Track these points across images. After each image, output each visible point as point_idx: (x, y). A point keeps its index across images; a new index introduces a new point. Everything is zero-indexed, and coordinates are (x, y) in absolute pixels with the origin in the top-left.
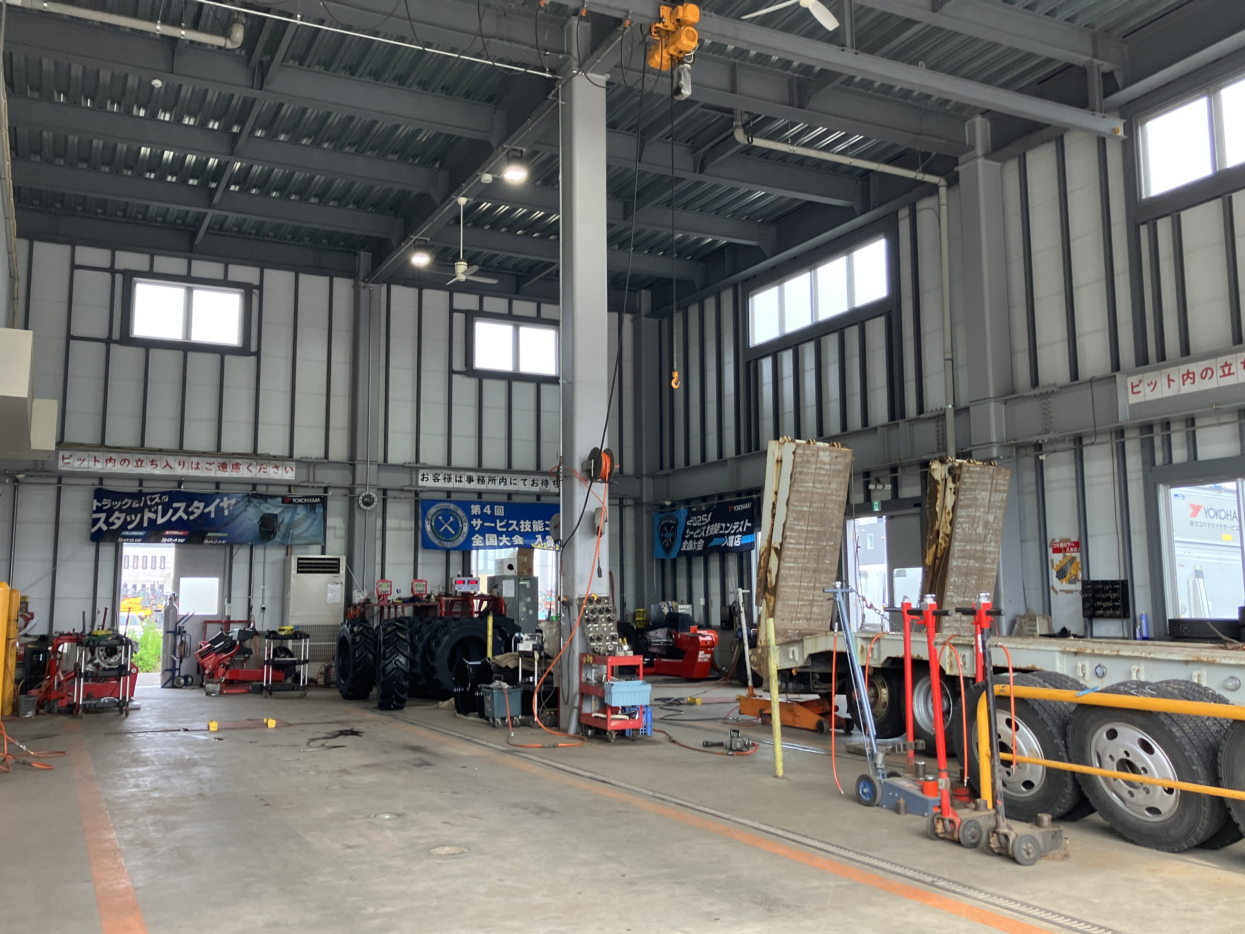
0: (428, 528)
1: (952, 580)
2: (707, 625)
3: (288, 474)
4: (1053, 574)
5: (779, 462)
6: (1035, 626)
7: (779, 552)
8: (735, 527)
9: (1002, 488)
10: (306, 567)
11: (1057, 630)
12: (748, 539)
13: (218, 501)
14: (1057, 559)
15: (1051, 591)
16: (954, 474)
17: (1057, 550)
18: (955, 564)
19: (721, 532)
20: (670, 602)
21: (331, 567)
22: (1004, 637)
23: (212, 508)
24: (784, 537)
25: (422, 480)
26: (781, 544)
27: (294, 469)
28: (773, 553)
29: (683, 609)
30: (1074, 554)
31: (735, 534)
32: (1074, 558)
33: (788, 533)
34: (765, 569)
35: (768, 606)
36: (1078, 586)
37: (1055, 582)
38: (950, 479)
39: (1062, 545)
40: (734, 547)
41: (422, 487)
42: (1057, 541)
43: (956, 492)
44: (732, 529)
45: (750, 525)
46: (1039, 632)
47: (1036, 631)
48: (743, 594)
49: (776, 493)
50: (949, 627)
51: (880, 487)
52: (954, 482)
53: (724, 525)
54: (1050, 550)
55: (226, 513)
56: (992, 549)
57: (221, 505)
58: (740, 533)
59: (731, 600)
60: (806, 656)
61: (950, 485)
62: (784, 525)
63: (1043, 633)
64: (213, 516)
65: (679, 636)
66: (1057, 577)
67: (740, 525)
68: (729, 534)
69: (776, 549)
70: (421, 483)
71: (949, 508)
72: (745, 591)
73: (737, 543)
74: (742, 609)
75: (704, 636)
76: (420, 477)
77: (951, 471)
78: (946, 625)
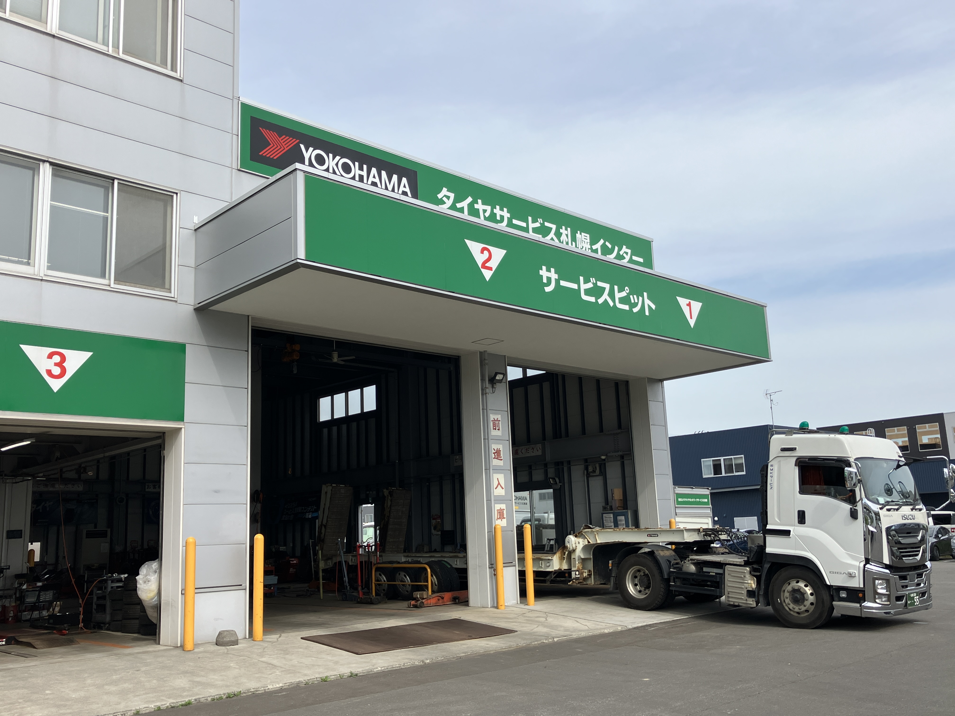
0: (151, 513)
1: (389, 533)
2: (294, 556)
3: (79, 488)
4: (432, 528)
5: (326, 493)
6: (424, 549)
7: (325, 526)
8: (309, 509)
9: (408, 498)
10: (90, 535)
11: (433, 550)
12: (315, 515)
13: (43, 503)
14: (434, 522)
15: (432, 535)
16: (391, 493)
17: (433, 519)
18: (390, 527)
19: (302, 511)
20: (276, 546)
21: (103, 534)
22: (414, 553)
23: (40, 507)
24: (327, 521)
25: (148, 488)
26: (326, 523)
27: (82, 485)
28: (323, 527)
29: (282, 548)
30: (439, 520)
31: (309, 512)
32: (439, 522)
33: (329, 519)
34: (320, 532)
35: (320, 546)
36: (440, 533)
37: (433, 531)
38: (389, 496)
39: (435, 517)
40: (309, 518)
41: (148, 492)
42: (434, 515)
43: (391, 501)
44: (308, 510)
45: (316, 508)
46: (425, 551)
47: (424, 550)
48: (312, 542)
49: (325, 504)
50: (388, 551)
51: (371, 492)
52: (391, 497)
53: (304, 508)
54: (432, 519)
55: (48, 509)
56: (404, 521)
57: (45, 505)
58: (311, 512)
59: (306, 544)
60: (333, 564)
61: (389, 498)
62: (327, 516)
63: (427, 551)
64: (41, 511)
65: (281, 562)
66: (434, 529)
67: (312, 508)
68: (307, 512)
69: (324, 525)
70: (147, 490)
71: (389, 506)
72: (312, 541)
73: (310, 516)
74: (311, 548)
75: (293, 561)
76: (147, 487)
77: (390, 492)
78: (387, 550)
